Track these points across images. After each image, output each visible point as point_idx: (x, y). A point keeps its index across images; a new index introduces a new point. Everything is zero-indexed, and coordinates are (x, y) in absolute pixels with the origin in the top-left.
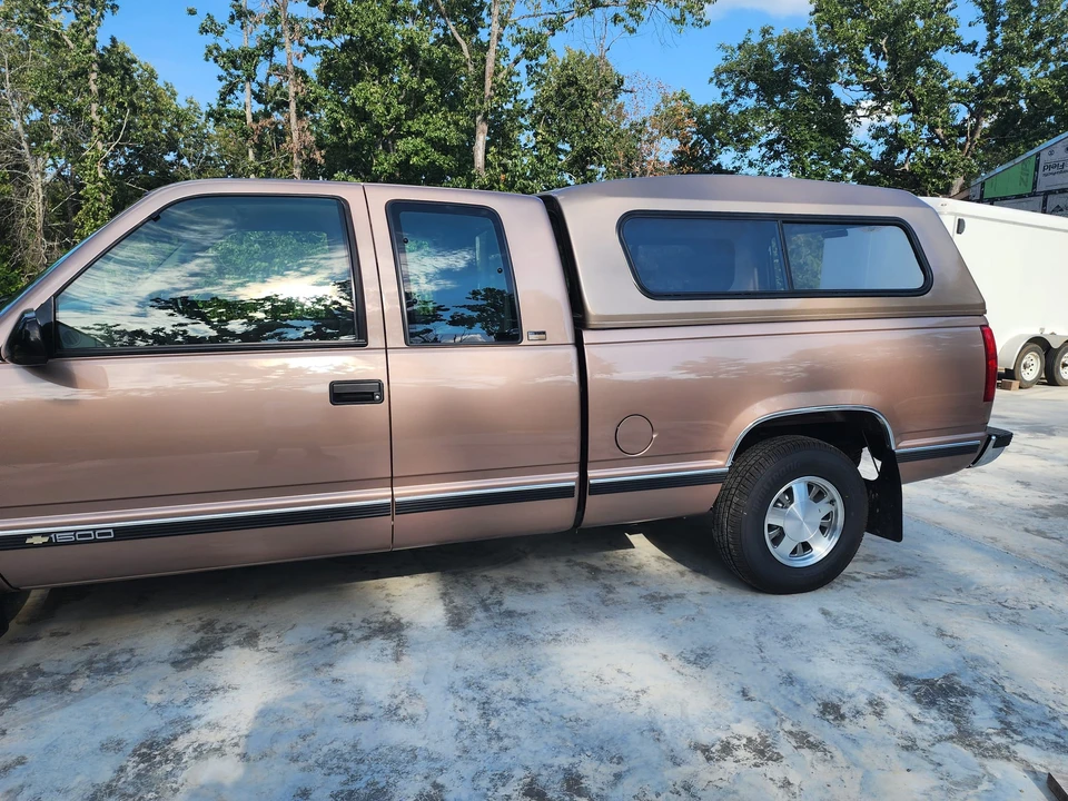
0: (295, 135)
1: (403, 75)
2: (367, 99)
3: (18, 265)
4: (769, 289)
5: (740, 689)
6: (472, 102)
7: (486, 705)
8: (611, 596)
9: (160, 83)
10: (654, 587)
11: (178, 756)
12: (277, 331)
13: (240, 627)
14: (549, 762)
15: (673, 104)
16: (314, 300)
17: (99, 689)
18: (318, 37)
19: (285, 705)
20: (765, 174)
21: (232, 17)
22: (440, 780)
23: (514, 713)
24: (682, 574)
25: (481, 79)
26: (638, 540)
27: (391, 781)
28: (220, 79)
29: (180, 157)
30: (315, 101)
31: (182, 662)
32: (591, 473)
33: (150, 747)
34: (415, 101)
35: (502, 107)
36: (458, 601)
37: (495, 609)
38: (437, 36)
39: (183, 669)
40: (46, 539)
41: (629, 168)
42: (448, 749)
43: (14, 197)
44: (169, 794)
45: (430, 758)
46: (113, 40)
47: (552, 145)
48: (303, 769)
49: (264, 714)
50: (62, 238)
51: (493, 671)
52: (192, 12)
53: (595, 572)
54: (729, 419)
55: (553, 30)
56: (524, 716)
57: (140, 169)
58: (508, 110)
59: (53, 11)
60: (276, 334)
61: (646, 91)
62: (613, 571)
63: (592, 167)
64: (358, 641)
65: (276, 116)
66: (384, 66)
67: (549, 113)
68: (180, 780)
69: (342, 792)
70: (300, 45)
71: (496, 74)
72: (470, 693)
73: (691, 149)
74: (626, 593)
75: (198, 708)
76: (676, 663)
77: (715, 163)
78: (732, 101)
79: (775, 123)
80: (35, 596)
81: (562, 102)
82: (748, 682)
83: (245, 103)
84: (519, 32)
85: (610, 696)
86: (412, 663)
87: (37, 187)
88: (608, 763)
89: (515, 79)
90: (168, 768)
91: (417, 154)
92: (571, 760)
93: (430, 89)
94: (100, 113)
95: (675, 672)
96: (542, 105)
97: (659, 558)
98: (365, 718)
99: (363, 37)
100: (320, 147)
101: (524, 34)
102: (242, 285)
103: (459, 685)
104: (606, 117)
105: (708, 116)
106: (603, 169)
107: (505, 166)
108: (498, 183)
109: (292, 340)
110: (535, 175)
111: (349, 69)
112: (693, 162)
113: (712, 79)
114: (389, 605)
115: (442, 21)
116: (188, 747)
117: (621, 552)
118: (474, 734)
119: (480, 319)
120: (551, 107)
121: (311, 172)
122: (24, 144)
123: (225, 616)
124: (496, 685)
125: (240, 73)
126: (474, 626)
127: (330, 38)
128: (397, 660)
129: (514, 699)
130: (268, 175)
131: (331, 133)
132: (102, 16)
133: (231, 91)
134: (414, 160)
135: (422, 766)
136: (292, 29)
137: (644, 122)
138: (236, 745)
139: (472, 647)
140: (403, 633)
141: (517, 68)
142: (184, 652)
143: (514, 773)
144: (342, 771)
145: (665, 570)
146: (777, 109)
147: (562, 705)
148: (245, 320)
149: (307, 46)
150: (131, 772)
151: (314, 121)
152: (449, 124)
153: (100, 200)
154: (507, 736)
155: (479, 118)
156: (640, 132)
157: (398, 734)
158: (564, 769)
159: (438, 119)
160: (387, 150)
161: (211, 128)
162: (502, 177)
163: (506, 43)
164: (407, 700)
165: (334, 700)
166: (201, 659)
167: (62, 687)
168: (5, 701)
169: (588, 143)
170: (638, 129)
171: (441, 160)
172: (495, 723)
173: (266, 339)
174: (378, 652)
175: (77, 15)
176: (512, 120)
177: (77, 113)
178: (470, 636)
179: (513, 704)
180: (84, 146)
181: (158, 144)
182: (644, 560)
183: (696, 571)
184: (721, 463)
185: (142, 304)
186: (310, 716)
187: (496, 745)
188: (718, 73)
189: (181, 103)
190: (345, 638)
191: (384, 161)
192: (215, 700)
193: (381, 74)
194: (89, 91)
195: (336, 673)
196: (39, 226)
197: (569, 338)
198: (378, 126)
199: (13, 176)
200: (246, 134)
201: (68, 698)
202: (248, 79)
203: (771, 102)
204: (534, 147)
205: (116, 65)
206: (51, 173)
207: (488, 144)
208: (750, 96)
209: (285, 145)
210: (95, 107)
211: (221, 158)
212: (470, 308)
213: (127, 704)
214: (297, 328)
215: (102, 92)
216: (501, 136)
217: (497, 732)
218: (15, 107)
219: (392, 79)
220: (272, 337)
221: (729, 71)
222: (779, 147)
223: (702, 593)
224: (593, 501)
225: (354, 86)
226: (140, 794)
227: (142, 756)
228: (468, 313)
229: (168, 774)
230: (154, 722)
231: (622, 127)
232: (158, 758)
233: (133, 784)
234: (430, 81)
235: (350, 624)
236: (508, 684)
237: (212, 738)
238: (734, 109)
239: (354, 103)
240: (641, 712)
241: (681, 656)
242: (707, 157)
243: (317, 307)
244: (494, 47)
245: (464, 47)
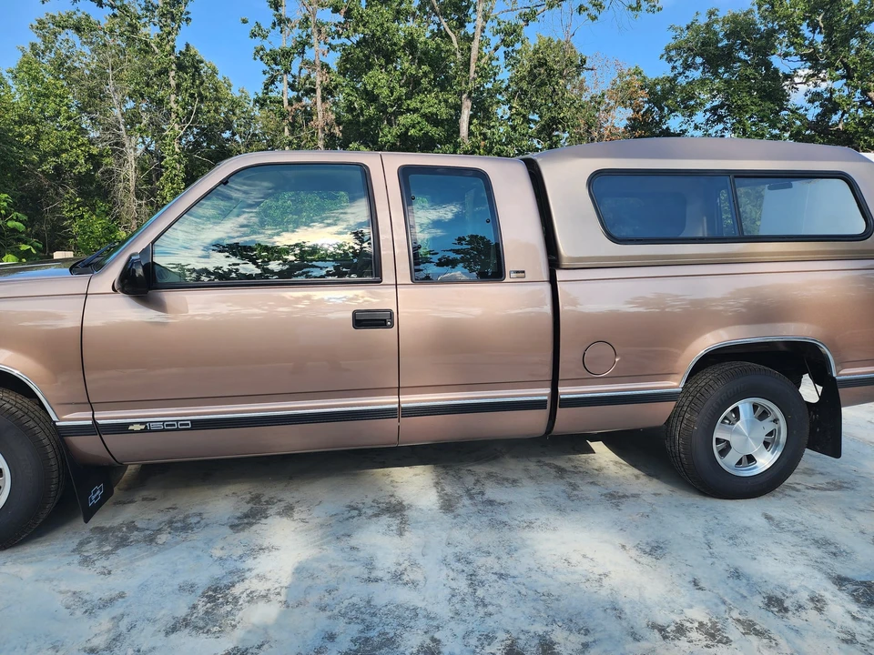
0: (320, 115)
1: (404, 63)
2: (375, 84)
3: (117, 218)
4: (717, 234)
5: (691, 579)
6: (459, 84)
7: (473, 577)
8: (575, 492)
9: (219, 77)
10: (613, 488)
11: (236, 599)
12: (304, 270)
13: (280, 501)
14: (526, 628)
15: (628, 78)
16: (336, 246)
17: (177, 543)
18: (339, 36)
19: (315, 565)
20: (710, 135)
21: (274, 24)
22: (437, 636)
23: (495, 585)
24: (637, 477)
25: (467, 64)
26: (598, 446)
27: (398, 632)
28: (264, 73)
29: (234, 134)
30: (335, 88)
31: (237, 525)
32: (561, 390)
33: (215, 590)
34: (414, 84)
35: (484, 87)
36: (448, 489)
37: (479, 498)
38: (432, 31)
39: (238, 531)
40: (143, 427)
41: (588, 135)
42: (443, 611)
43: (115, 167)
44: (229, 629)
45: (428, 617)
46: (187, 46)
47: (524, 116)
48: (330, 618)
49: (299, 571)
50: (148, 197)
51: (478, 549)
52: (245, 21)
53: (561, 472)
54: (683, 347)
55: (528, 21)
56: (504, 588)
57: (205, 144)
58: (488, 89)
59: (145, 26)
60: (304, 273)
61: (605, 68)
62: (577, 471)
63: (556, 133)
64: (370, 517)
65: (306, 101)
66: (389, 57)
67: (522, 89)
68: (237, 619)
69: (360, 638)
70: (325, 44)
71: (479, 60)
72: (460, 566)
73: (643, 116)
74: (587, 490)
75: (249, 563)
76: (634, 553)
77: (664, 127)
78: (680, 74)
79: (719, 91)
80: (131, 469)
81: (533, 81)
82: (699, 574)
83: (283, 91)
84: (499, 25)
85: (576, 577)
86: (412, 538)
87: (131, 159)
88: (576, 634)
89: (494, 63)
90: (228, 608)
91: (414, 127)
92: (546, 629)
93: (425, 74)
94: (177, 102)
95: (633, 560)
96: (517, 84)
97: (616, 462)
98: (377, 580)
99: (374, 35)
100: (339, 124)
101: (502, 26)
102: (278, 234)
103: (451, 559)
104: (571, 92)
105: (659, 87)
106: (567, 135)
107: (484, 135)
108: (479, 149)
109: (316, 277)
110: (510, 141)
111: (362, 61)
112: (644, 127)
113: (663, 56)
114: (393, 489)
115: (436, 18)
116: (242, 593)
117: (584, 456)
118: (463, 600)
119: (463, 260)
120: (524, 85)
121: (331, 143)
122: (122, 127)
123: (269, 492)
124: (480, 561)
125: (279, 67)
126: (461, 511)
127: (348, 37)
128: (401, 534)
129: (496, 574)
130: (299, 147)
131: (347, 112)
132: (179, 27)
133: (273, 82)
134: (412, 132)
135: (422, 623)
136: (320, 31)
137: (603, 95)
138: (279, 594)
139: (461, 528)
140: (405, 513)
141: (496, 55)
142: (239, 518)
143: (497, 635)
144: (359, 621)
145: (622, 473)
146: (721, 79)
147: (536, 581)
148: (281, 262)
149: (330, 45)
150: (201, 610)
151: (335, 103)
152: (440, 101)
153: (175, 169)
154: (490, 604)
155: (464, 96)
156: (599, 103)
157: (404, 596)
158: (539, 636)
159: (431, 98)
160: (390, 124)
161: (257, 112)
162: (482, 143)
163: (488, 34)
164: (409, 568)
165: (352, 564)
166: (251, 524)
167: (151, 540)
168: (110, 548)
169: (554, 114)
170: (597, 102)
171: (434, 132)
172: (480, 593)
173: (297, 276)
174: (386, 527)
175: (161, 27)
176: (491, 97)
177: (160, 102)
178: (459, 519)
179: (495, 577)
180: (164, 127)
181: (217, 125)
182: (604, 464)
183: (650, 475)
184: (675, 384)
185: (206, 248)
186: (333, 575)
187: (481, 611)
188: (668, 50)
189: (235, 93)
190: (360, 515)
191: (388, 133)
192: (263, 557)
193: (387, 63)
194: (169, 85)
195: (353, 542)
196: (132, 189)
197: (545, 275)
198: (384, 105)
199: (114, 151)
200: (283, 116)
201: (155, 549)
202: (285, 72)
203: (716, 74)
204: (509, 119)
205: (189, 65)
206: (141, 148)
207: (471, 117)
208: (696, 69)
209: (312, 123)
210: (173, 97)
211: (264, 134)
212: (457, 252)
213: (198, 556)
214: (321, 268)
215: (178, 86)
216: (482, 111)
217: (482, 600)
218: (117, 98)
219: (395, 67)
220: (300, 275)
221: (678, 48)
222: (722, 112)
223: (655, 494)
224: (561, 412)
225: (366, 74)
226: (208, 628)
227: (208, 597)
228: (452, 255)
229: (228, 613)
230: (217, 571)
231: (583, 99)
232: (221, 600)
233: (203, 619)
234: (425, 68)
235: (363, 503)
236: (490, 561)
237: (260, 587)
238: (682, 81)
239: (365, 88)
240: (604, 592)
241: (637, 547)
242: (656, 122)
243: (338, 251)
244: (478, 38)
245: (454, 39)
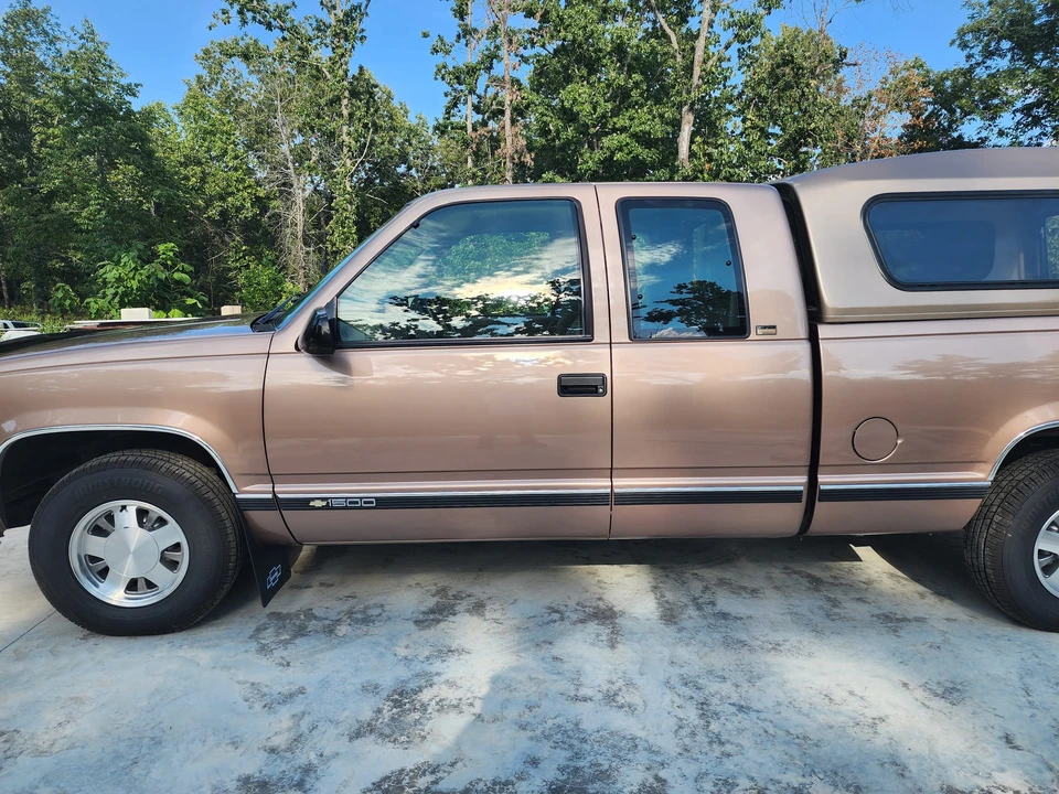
0: (509, 141)
1: (611, 73)
2: (575, 100)
3: (284, 267)
5: (1002, 734)
6: (679, 93)
7: (705, 706)
8: (837, 610)
9: (395, 103)
10: (888, 608)
11: (424, 707)
12: (490, 327)
13: (469, 596)
14: (777, 777)
15: (905, 74)
16: (529, 298)
17: (358, 637)
18: (533, 46)
19: (513, 675)
20: (1020, 144)
21: (459, 36)
22: (663, 774)
23: (734, 718)
24: (922, 596)
25: (689, 69)
26: (865, 552)
27: (614, 765)
28: (446, 95)
29: (409, 168)
30: (527, 107)
31: (422, 622)
32: (821, 478)
33: (401, 694)
34: (622, 98)
35: (710, 96)
36: (669, 596)
37: (708, 609)
38: (646, 31)
39: (424, 628)
40: (324, 503)
41: (850, 152)
42: (669, 745)
43: (282, 211)
44: (418, 740)
45: (649, 750)
46: (361, 68)
47: (762, 130)
48: (531, 738)
49: (496, 681)
50: (317, 244)
51: (710, 672)
52: (425, 35)
53: (816, 583)
55: (770, 9)
56: (746, 724)
57: (378, 181)
58: (716, 98)
59: (315, 48)
60: (489, 330)
61: (873, 62)
62: (837, 583)
63: (804, 149)
64: (575, 623)
65: (492, 124)
66: (592, 66)
67: (760, 96)
68: (426, 729)
69: (568, 767)
70: (517, 56)
71: (705, 62)
72: (687, 691)
73: (924, 121)
74: (850, 608)
75: (437, 666)
76: (920, 694)
77: (955, 135)
78: (978, 64)
79: (1035, 84)
80: (306, 551)
81: (774, 84)
82: (1013, 728)
83: (467, 115)
84: (732, 16)
85: (841, 719)
86: (626, 653)
87: (299, 201)
88: (844, 790)
89: (724, 64)
90: (416, 716)
91: (621, 150)
92: (801, 780)
93: (637, 85)
94: (349, 134)
95: (919, 703)
96: (753, 89)
97: (892, 575)
98: (585, 699)
99: (574, 41)
100: (530, 151)
101: (737, 17)
102: (459, 286)
103: (675, 681)
104: (825, 94)
105: (948, 83)
106: (818, 151)
107: (710, 155)
108: (702, 174)
109: (502, 335)
110: (743, 162)
111: (558, 73)
112: (927, 138)
113: (953, 42)
114: (601, 591)
115: (651, 16)
116: (431, 700)
117: (846, 564)
118: (693, 734)
119: (680, 313)
120: (763, 90)
121: (522, 175)
122: (290, 165)
123: (457, 583)
124: (713, 686)
125: (463, 87)
126: (688, 624)
127: (543, 46)
128: (613, 647)
129: (734, 704)
130: (483, 182)
131: (539, 136)
132: (353, 47)
133: (455, 105)
134: (618, 156)
135: (642, 757)
136: (510, 42)
137: (870, 96)
138: (471, 705)
139: (687, 645)
140: (617, 621)
141: (727, 54)
142: (424, 613)
143: (738, 781)
144: (566, 746)
145: (900, 589)
146: (1038, 68)
147: (787, 719)
148: (464, 317)
149: (522, 56)
150: (387, 715)
151: (526, 126)
152: (654, 117)
153: (346, 210)
154: (728, 741)
155: (685, 108)
156: (864, 107)
157: (619, 721)
158: (794, 788)
159: (643, 114)
160: (591, 148)
161: (436, 141)
162: (707, 166)
163: (718, 28)
164: (624, 688)
165: (555, 677)
166: (438, 621)
167: (330, 630)
168: (288, 637)
169: (802, 124)
170: (861, 106)
171: (646, 154)
172: (715, 726)
173: (481, 334)
174: (594, 636)
175: (333, 49)
176: (719, 107)
177: (332, 135)
178: (684, 633)
179: (733, 709)
180: (334, 163)
181: (392, 158)
182: (874, 576)
183: (939, 593)
184: (981, 475)
185: (381, 302)
186: (534, 689)
187: (717, 750)
188: (962, 33)
189: (412, 121)
190: (562, 619)
191: (589, 159)
192: (452, 660)
193: (590, 74)
194: (340, 115)
195: (555, 651)
196: (300, 234)
197: (802, 332)
198: (586, 126)
199: (281, 192)
200: (466, 144)
201: (336, 641)
202: (470, 93)
203: (1031, 62)
204: (742, 134)
205: (362, 90)
206: (310, 188)
207: (693, 135)
208: (1002, 56)
209: (499, 150)
210: (345, 129)
211: (443, 166)
212: (673, 302)
213: (381, 654)
214: (509, 325)
215: (351, 115)
216: (707, 125)
217: (718, 736)
218: (285, 131)
219: (599, 79)
220: (485, 332)
221: (976, 31)
222: (1040, 112)
223: (948, 619)
224: (821, 508)
225: (564, 89)
226: (395, 736)
227: (395, 701)
228: (668, 307)
229: (417, 722)
230: (403, 672)
231: (842, 103)
232: (407, 706)
233: (388, 725)
234: (637, 77)
235: (566, 606)
236: (726, 688)
237: (451, 695)
238: (981, 73)
239: (563, 106)
240: (880, 742)
241: (925, 686)
242: (944, 129)
243: (531, 304)
244: (704, 34)
245: (673, 38)
